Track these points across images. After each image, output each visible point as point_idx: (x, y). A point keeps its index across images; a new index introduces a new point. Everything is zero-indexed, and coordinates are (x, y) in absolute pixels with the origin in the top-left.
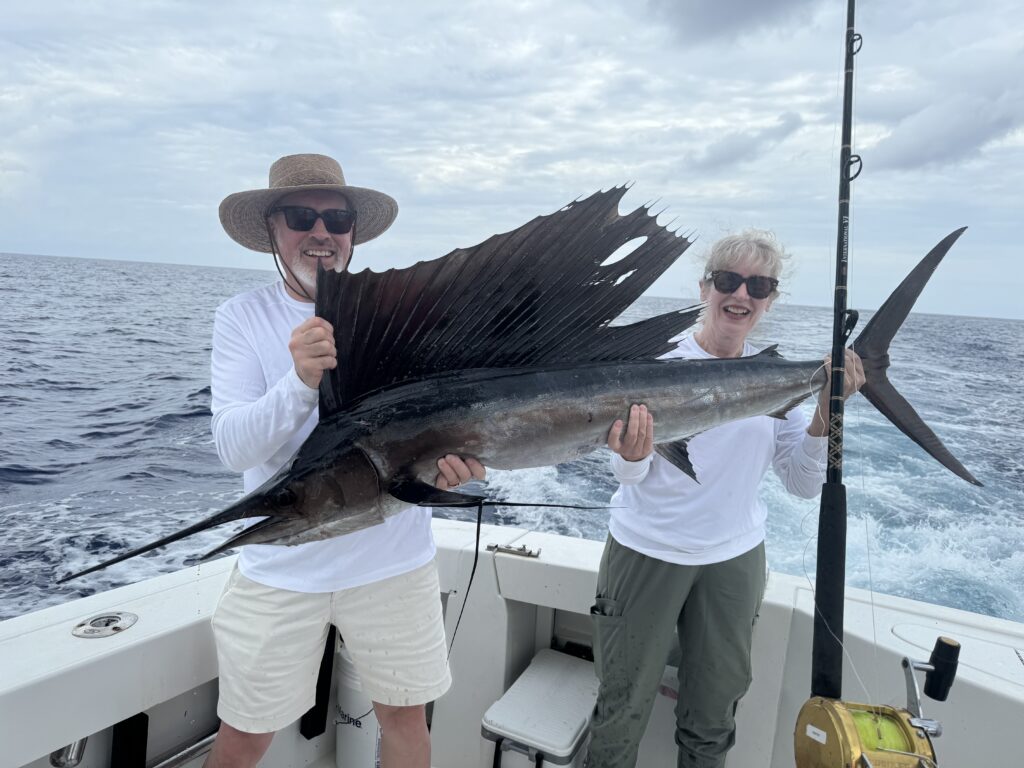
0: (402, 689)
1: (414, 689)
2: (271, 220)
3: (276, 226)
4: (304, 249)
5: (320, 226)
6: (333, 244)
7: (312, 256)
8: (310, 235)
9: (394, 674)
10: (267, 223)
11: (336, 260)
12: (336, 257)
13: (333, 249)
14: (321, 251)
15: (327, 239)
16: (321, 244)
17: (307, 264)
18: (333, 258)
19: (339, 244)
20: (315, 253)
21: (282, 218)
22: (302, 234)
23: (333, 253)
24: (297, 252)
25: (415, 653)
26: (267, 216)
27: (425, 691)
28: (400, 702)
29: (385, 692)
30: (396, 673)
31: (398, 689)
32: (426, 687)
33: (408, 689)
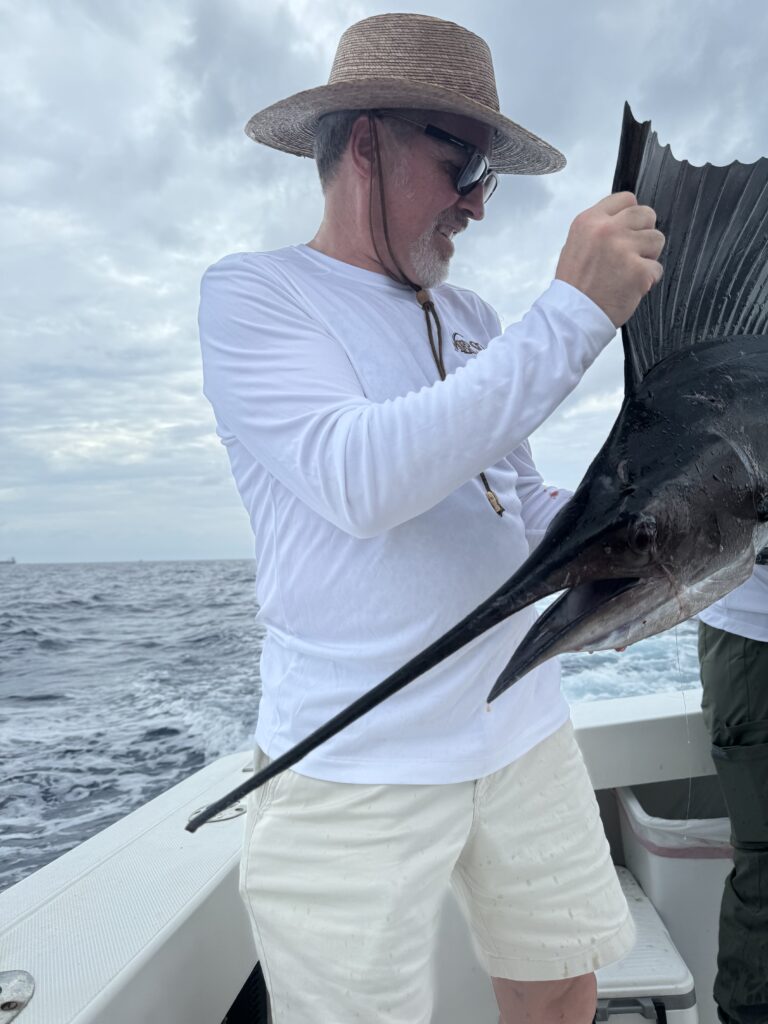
1: (601, 935)
9: (571, 915)
27: (617, 933)
28: (585, 965)
29: (557, 955)
30: (573, 913)
31: (579, 941)
32: (618, 925)
33: (596, 937)
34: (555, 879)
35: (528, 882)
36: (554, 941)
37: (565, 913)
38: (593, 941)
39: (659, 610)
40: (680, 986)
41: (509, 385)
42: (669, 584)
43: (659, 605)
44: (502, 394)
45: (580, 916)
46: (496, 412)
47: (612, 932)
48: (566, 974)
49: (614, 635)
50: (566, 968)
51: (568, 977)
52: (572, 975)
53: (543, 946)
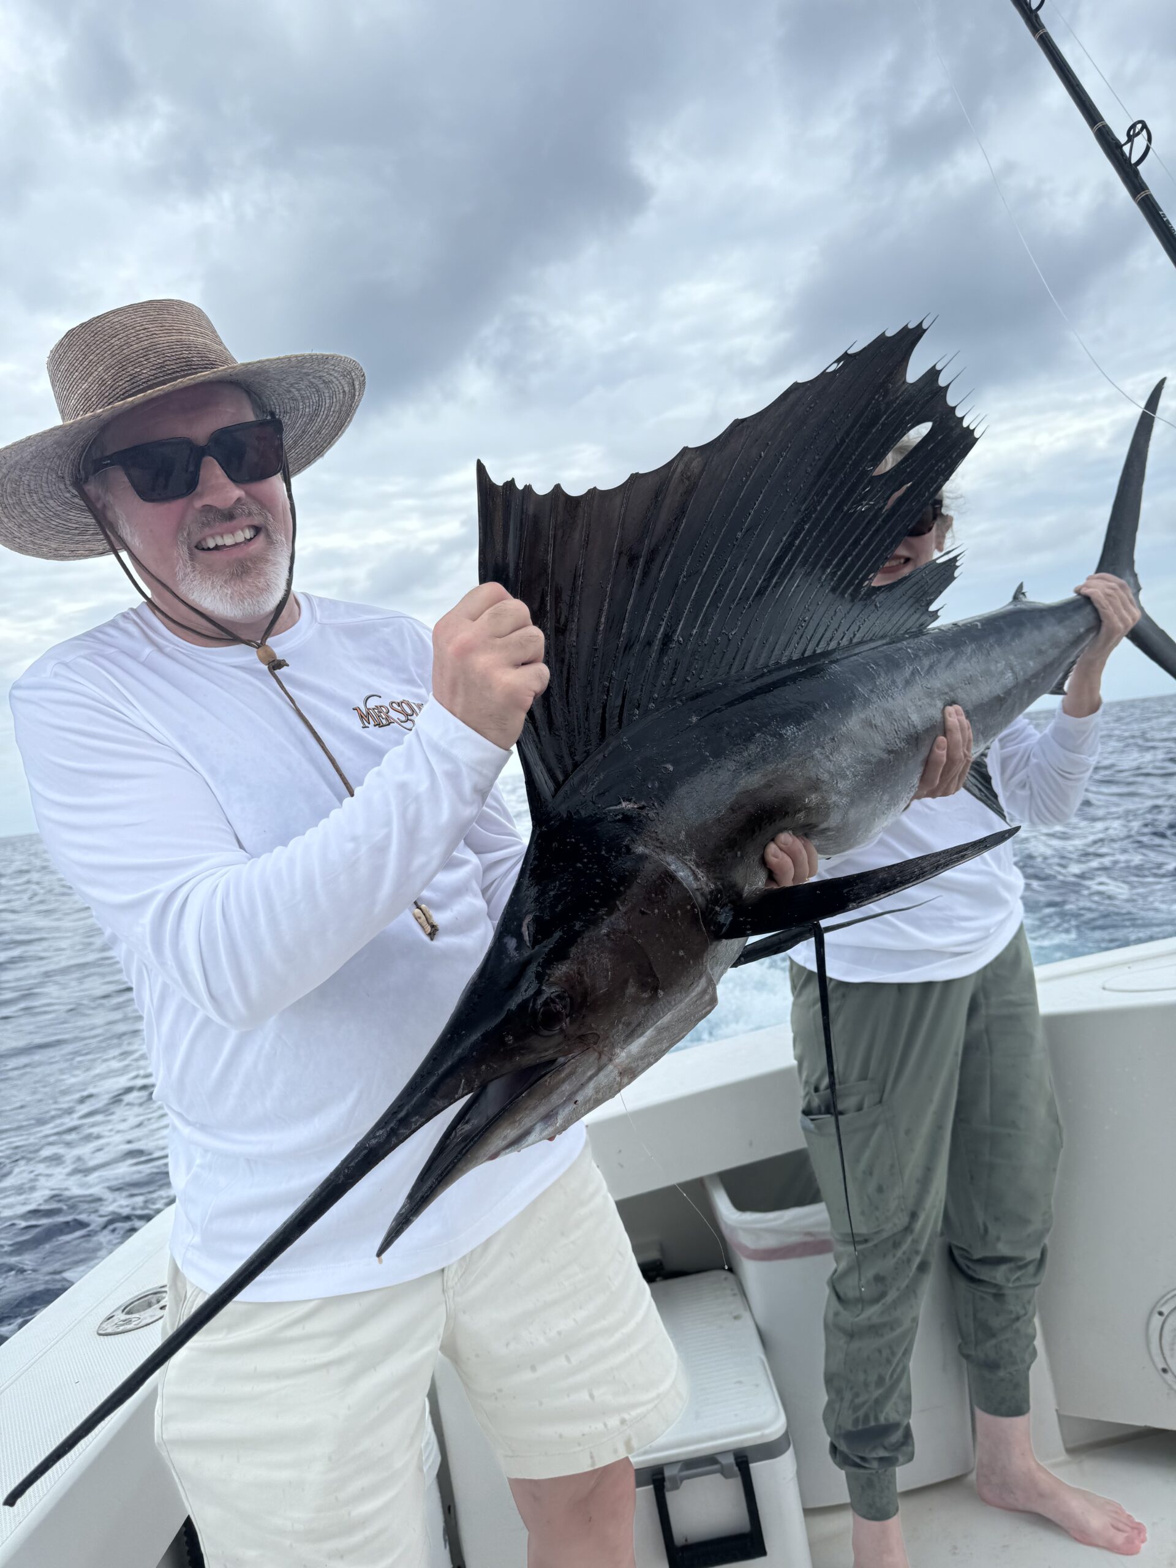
0: (613, 1422)
1: (634, 1413)
2: (91, 488)
3: (110, 498)
4: (195, 539)
5: (213, 472)
6: (254, 508)
7: (217, 548)
8: (198, 504)
9: (592, 1396)
10: (84, 496)
11: (270, 542)
12: (268, 536)
13: (257, 521)
14: (232, 532)
15: (239, 500)
16: (229, 515)
17: (210, 570)
18: (261, 538)
19: (266, 505)
20: (220, 542)
21: (119, 478)
22: (177, 505)
23: (257, 530)
24: (184, 551)
25: (618, 1336)
26: (79, 483)
27: (655, 1407)
28: (616, 1451)
29: (579, 1444)
30: (596, 1393)
31: (605, 1425)
32: (658, 1396)
33: (626, 1416)
34: (568, 1359)
35: (533, 1368)
36: (572, 1430)
37: (584, 1396)
38: (623, 1422)
39: (592, 1085)
40: (767, 1431)
41: (388, 836)
42: (596, 1054)
43: (591, 1078)
44: (381, 849)
45: (604, 1395)
46: (378, 871)
47: (650, 1406)
48: (593, 1464)
49: (538, 1128)
50: (592, 1457)
51: (596, 1467)
52: (600, 1464)
53: (561, 1436)
